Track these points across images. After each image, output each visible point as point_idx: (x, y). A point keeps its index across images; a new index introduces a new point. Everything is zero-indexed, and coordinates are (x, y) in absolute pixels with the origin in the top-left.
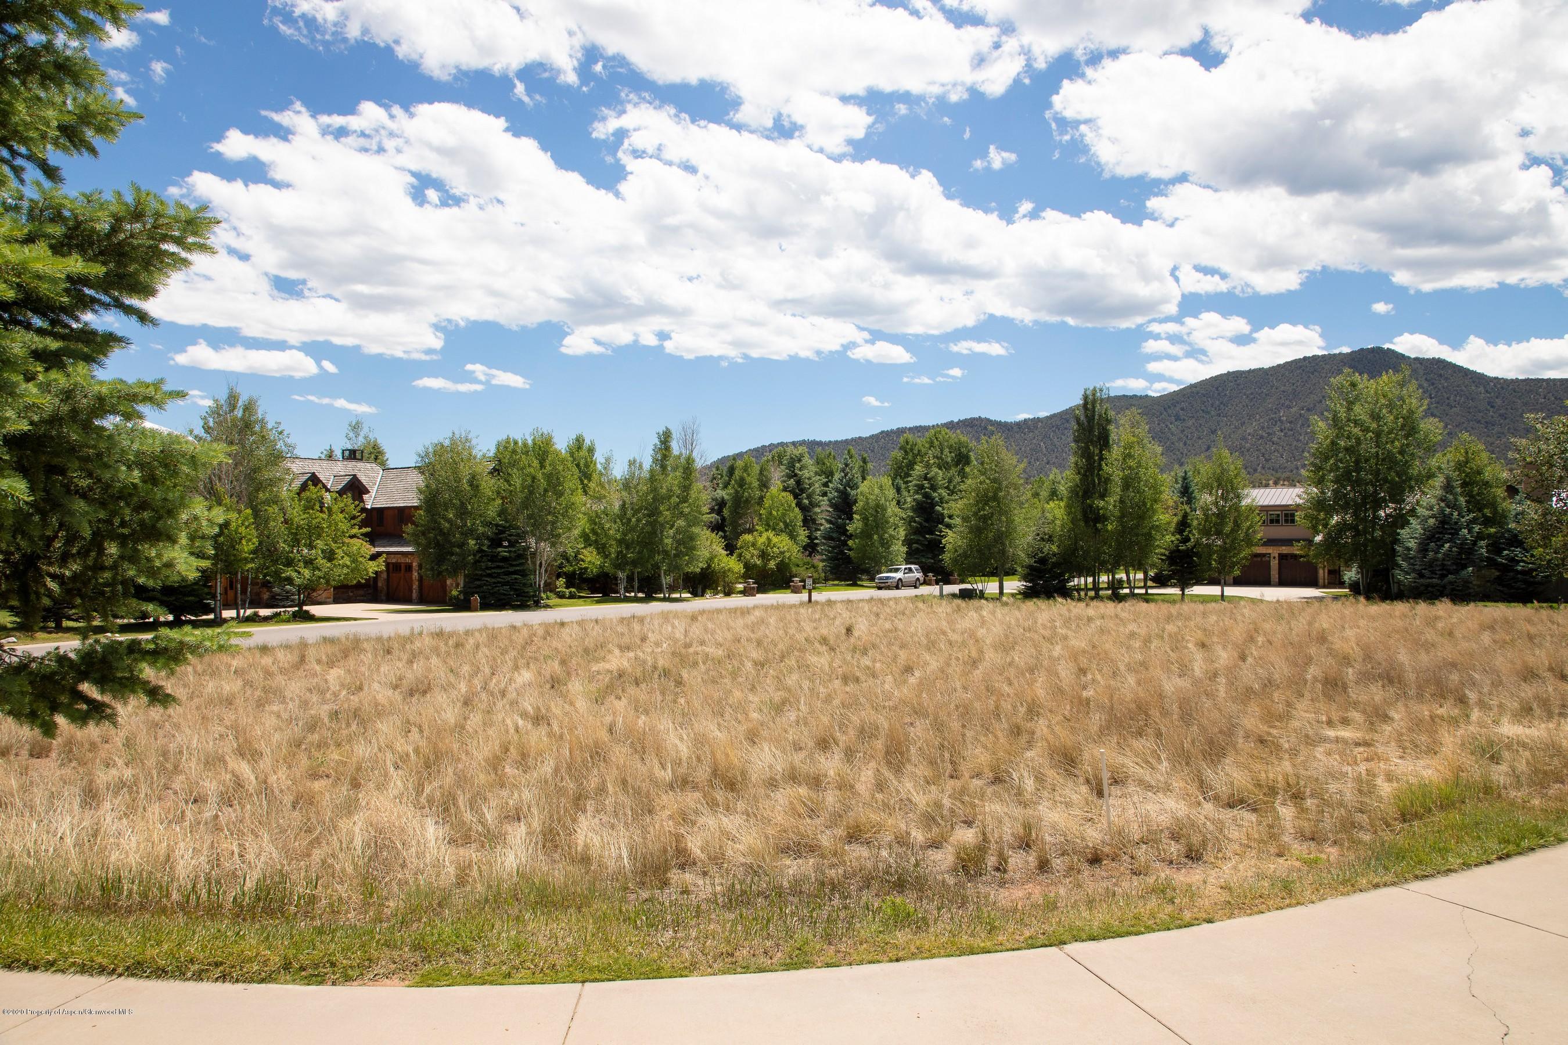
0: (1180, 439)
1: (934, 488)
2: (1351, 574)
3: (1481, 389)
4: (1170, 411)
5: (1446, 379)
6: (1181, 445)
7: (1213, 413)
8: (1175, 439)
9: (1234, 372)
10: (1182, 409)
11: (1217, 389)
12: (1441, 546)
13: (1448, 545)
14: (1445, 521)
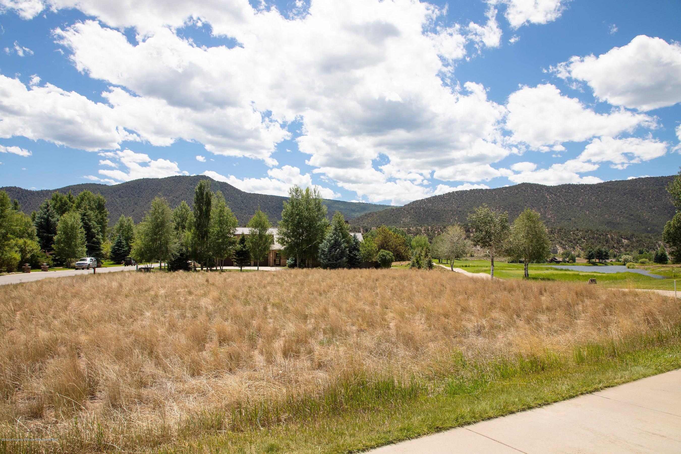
0: (120, 206)
1: (89, 220)
2: (289, 261)
3: (239, 196)
4: (116, 193)
5: (228, 190)
6: (121, 208)
7: (136, 195)
8: (118, 205)
9: (146, 179)
10: (122, 192)
11: (138, 185)
12: (336, 250)
13: (338, 250)
14: (336, 241)
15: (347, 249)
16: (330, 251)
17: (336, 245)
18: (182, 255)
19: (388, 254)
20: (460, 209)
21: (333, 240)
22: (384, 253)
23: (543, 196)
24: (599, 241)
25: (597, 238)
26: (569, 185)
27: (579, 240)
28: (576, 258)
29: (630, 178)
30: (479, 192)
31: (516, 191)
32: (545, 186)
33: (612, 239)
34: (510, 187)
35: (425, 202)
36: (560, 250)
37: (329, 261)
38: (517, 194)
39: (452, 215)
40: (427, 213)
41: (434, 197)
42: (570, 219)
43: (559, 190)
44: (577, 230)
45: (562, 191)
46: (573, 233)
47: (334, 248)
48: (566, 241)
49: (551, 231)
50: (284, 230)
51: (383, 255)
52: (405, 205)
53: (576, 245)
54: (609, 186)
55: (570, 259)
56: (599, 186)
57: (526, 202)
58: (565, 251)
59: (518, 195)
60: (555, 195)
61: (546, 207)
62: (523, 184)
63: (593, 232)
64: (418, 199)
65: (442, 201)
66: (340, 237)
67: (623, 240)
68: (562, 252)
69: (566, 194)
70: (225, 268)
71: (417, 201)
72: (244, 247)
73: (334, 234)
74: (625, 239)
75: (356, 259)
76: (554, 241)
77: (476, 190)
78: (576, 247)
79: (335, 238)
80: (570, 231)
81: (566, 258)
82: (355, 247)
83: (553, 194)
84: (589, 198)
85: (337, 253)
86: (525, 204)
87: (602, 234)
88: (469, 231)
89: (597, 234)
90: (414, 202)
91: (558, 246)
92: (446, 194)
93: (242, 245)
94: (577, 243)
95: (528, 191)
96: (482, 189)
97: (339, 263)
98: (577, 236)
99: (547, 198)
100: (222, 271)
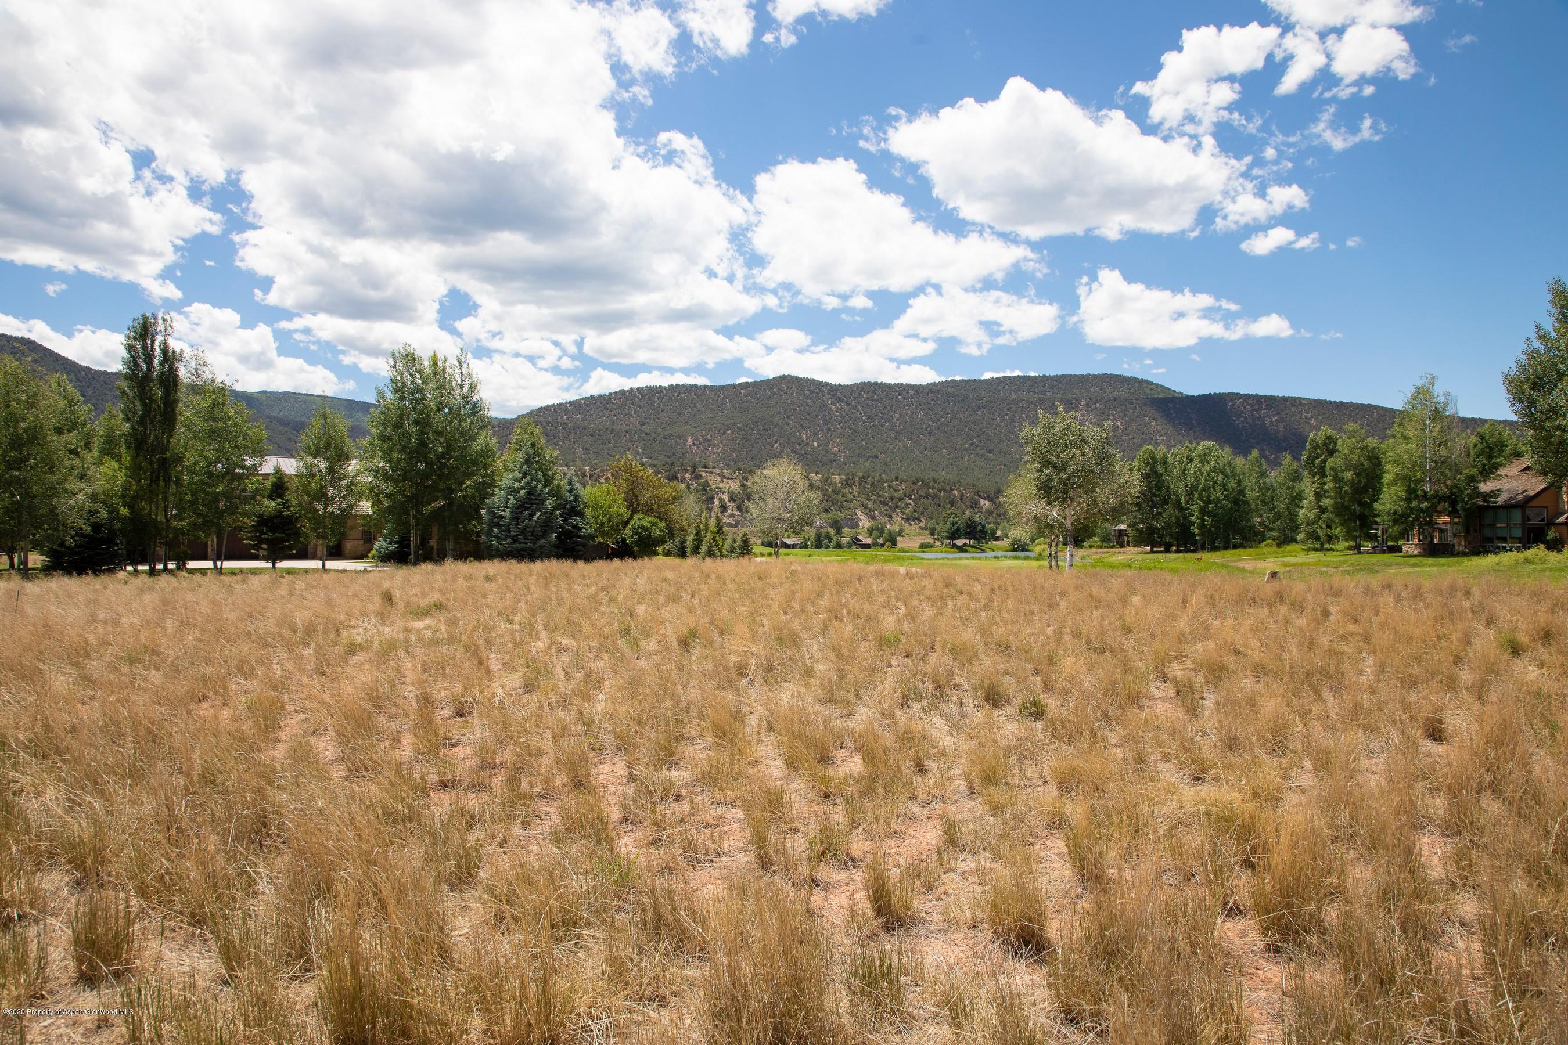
12: (532, 515)
13: (538, 514)
14: (531, 492)
15: (558, 513)
16: (516, 517)
17: (530, 501)
18: (96, 527)
19: (655, 524)
20: (646, 428)
21: (523, 488)
22: (643, 522)
23: (824, 406)
24: (938, 502)
25: (935, 496)
26: (875, 383)
27: (900, 499)
28: (898, 538)
29: (987, 375)
30: (689, 392)
31: (769, 393)
32: (826, 384)
33: (961, 499)
34: (755, 383)
35: (567, 409)
36: (865, 523)
37: (515, 541)
38: (769, 398)
39: (629, 441)
40: (572, 436)
41: (587, 399)
42: (876, 457)
43: (856, 395)
44: (897, 479)
45: (860, 396)
46: (889, 486)
47: (527, 509)
48: (875, 502)
49: (847, 481)
50: (380, 463)
51: (643, 528)
52: (519, 416)
53: (894, 511)
54: (950, 390)
55: (886, 541)
56: (932, 389)
57: (788, 417)
58: (875, 524)
59: (771, 402)
60: (848, 404)
61: (829, 429)
62: (784, 378)
63: (925, 484)
64: (550, 403)
65: (606, 409)
66: (540, 481)
67: (982, 502)
68: (867, 525)
69: (870, 402)
70: (228, 565)
71: (547, 408)
72: (286, 504)
73: (525, 475)
74: (985, 499)
75: (580, 537)
76: (851, 501)
77: (683, 385)
78: (894, 515)
79: (528, 484)
80: (881, 481)
81: (878, 537)
82: (573, 507)
83: (842, 401)
84: (912, 413)
85: (536, 522)
86: (788, 421)
87: (943, 489)
88: (677, 478)
89: (933, 488)
90: (541, 409)
91: (859, 513)
92: (616, 393)
93: (280, 500)
94: (897, 507)
95: (792, 394)
96: (695, 386)
97: (541, 547)
98: (897, 491)
99: (830, 410)
100: (220, 571)
